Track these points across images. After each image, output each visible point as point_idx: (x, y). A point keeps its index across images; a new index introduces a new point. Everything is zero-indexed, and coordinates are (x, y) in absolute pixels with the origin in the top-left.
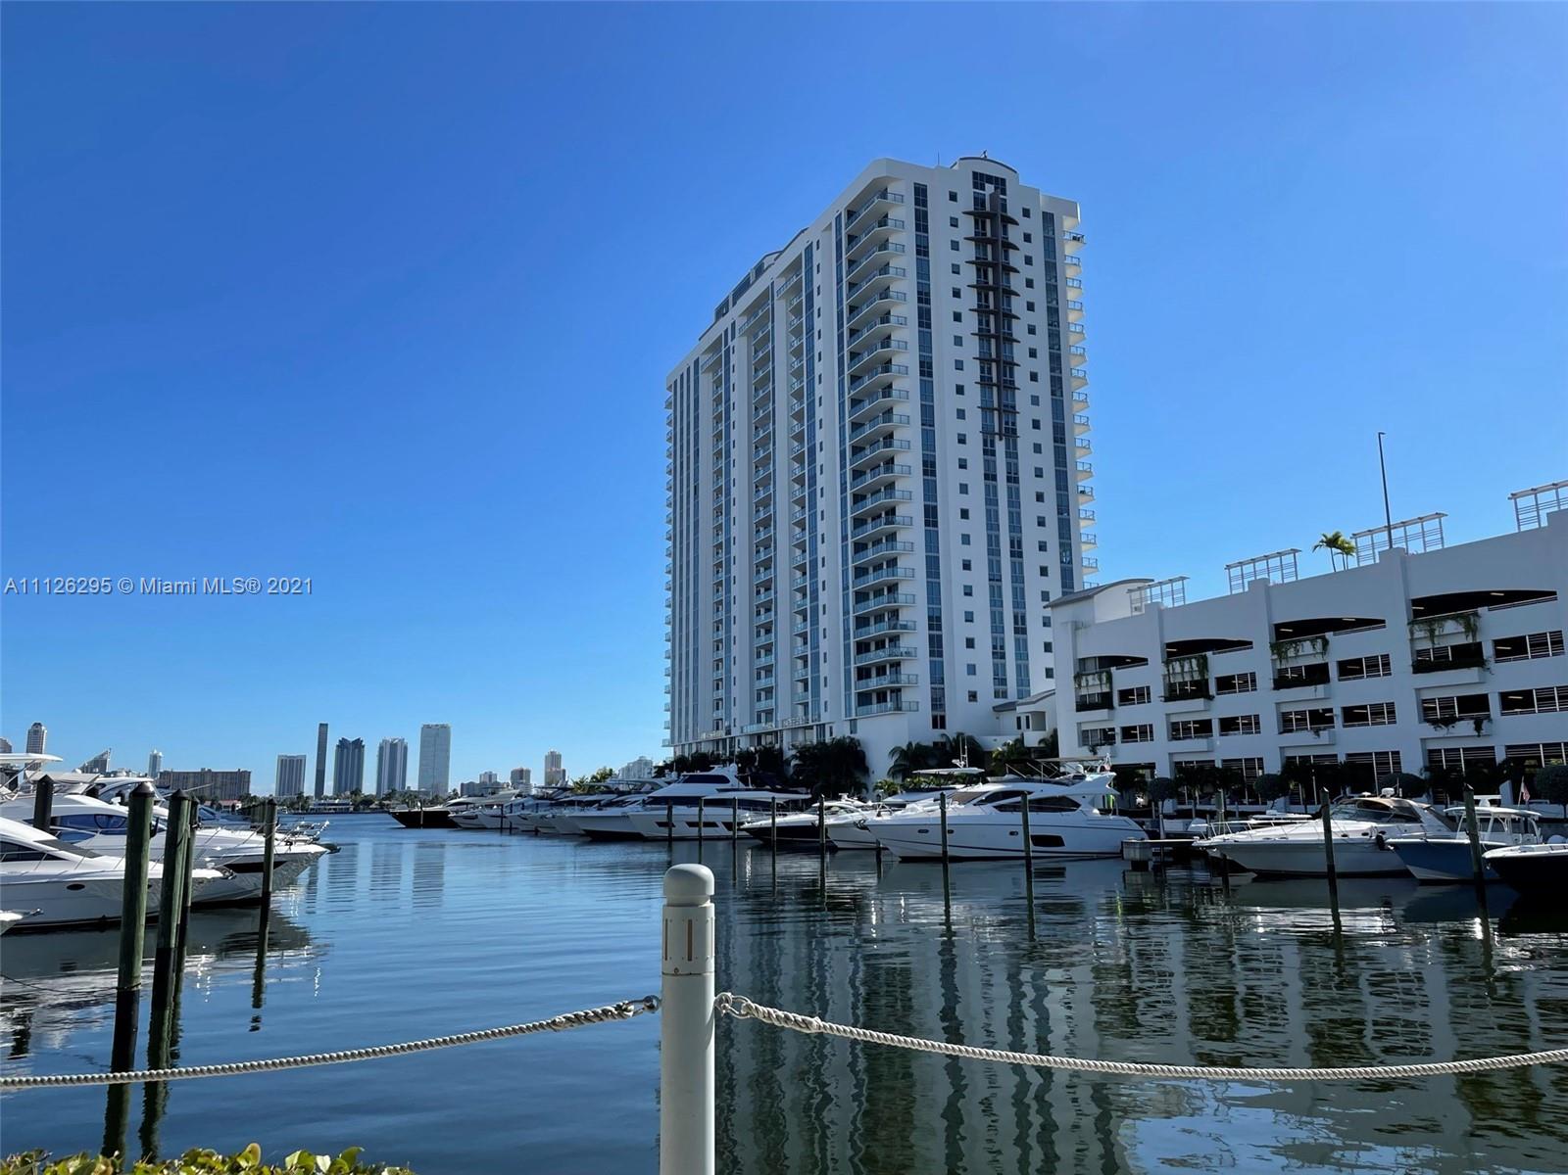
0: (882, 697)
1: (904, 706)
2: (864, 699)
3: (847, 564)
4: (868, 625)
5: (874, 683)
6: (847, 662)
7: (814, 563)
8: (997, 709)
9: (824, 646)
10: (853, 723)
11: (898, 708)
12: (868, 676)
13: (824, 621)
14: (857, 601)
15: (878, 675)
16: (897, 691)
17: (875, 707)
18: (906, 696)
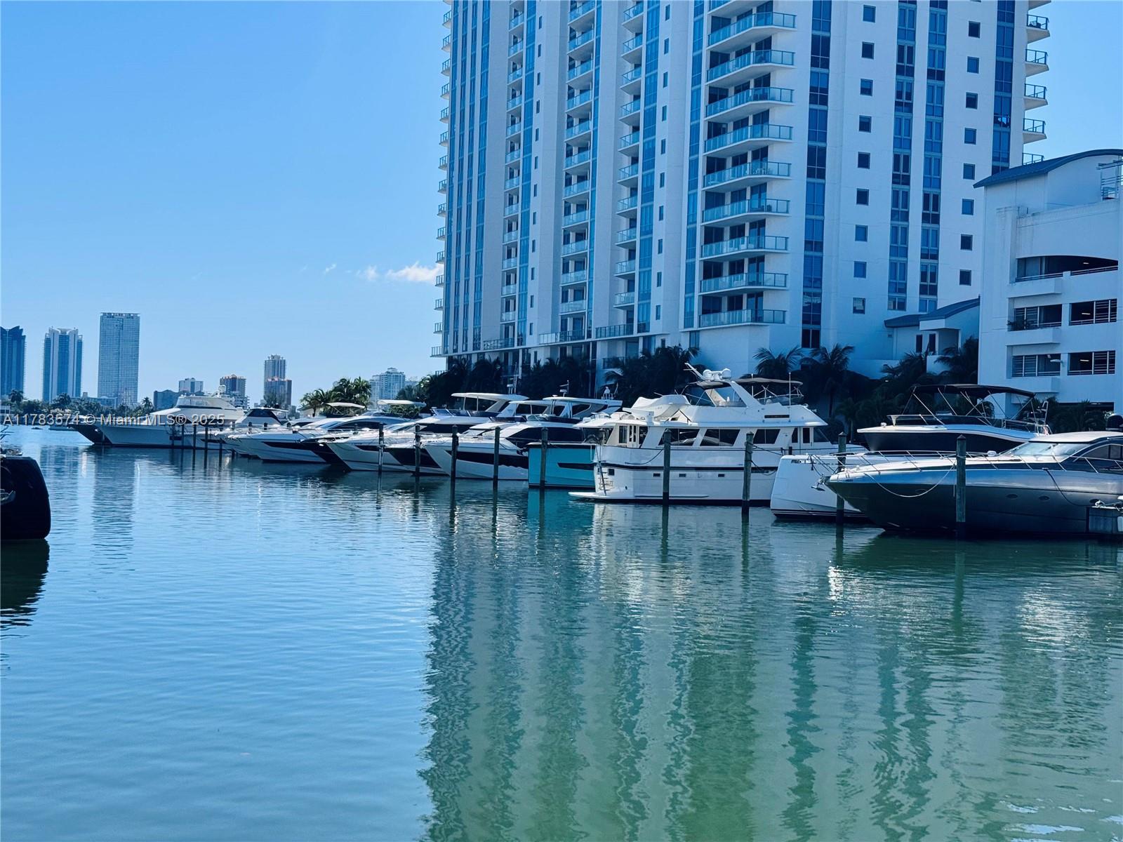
0: (735, 302)
1: (767, 315)
2: (711, 305)
3: (698, 117)
4: (723, 204)
5: (726, 284)
6: (691, 253)
7: (650, 116)
8: (891, 325)
9: (660, 230)
10: (694, 335)
11: (757, 318)
12: (719, 274)
13: (661, 197)
14: (710, 170)
15: (732, 272)
16: (757, 296)
17: (724, 316)
18: (770, 303)
